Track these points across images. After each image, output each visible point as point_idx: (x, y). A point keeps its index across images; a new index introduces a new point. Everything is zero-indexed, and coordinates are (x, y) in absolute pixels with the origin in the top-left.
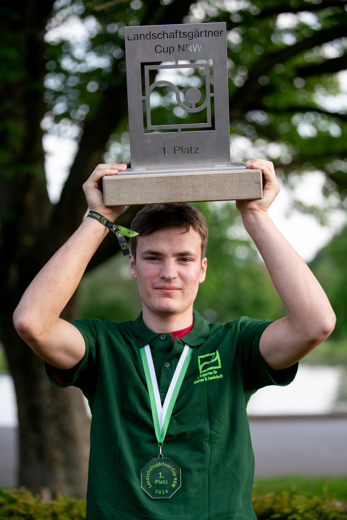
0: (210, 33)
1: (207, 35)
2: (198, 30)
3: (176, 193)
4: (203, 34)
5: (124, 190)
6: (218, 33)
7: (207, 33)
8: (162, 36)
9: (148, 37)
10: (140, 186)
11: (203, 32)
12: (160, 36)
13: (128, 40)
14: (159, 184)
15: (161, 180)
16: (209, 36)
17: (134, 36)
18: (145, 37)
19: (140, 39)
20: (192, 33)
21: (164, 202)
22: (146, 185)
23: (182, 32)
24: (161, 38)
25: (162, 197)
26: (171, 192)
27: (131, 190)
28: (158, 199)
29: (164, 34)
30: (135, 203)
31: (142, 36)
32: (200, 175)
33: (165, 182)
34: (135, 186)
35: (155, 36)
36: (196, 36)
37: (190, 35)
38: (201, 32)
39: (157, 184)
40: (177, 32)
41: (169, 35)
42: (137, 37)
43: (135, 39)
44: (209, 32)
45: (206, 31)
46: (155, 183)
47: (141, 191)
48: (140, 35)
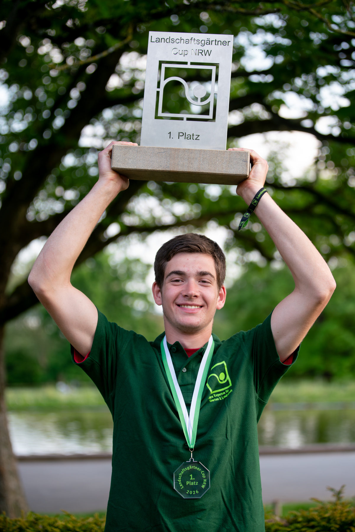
0: (220, 43)
1: (217, 44)
2: (209, 39)
3: (174, 163)
4: (214, 43)
5: (130, 156)
6: (226, 43)
7: (217, 42)
8: (180, 41)
9: (168, 41)
10: (143, 153)
11: (213, 41)
12: (178, 41)
13: (151, 42)
14: (160, 154)
15: (162, 151)
16: (218, 45)
17: (156, 39)
18: (166, 41)
19: (161, 42)
20: (204, 41)
21: (162, 170)
22: (149, 154)
23: (196, 39)
24: (178, 42)
25: (161, 165)
26: (169, 162)
27: (136, 156)
28: (157, 166)
29: (181, 40)
30: (138, 168)
31: (163, 40)
32: (196, 150)
33: (166, 152)
34: (139, 153)
35: (173, 41)
36: (207, 43)
37: (203, 42)
38: (212, 41)
39: (159, 154)
40: (192, 39)
41: (185, 41)
42: (158, 40)
43: (157, 41)
44: (218, 41)
45: (216, 41)
46: (157, 152)
47: (144, 158)
48: (162, 39)
